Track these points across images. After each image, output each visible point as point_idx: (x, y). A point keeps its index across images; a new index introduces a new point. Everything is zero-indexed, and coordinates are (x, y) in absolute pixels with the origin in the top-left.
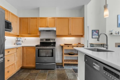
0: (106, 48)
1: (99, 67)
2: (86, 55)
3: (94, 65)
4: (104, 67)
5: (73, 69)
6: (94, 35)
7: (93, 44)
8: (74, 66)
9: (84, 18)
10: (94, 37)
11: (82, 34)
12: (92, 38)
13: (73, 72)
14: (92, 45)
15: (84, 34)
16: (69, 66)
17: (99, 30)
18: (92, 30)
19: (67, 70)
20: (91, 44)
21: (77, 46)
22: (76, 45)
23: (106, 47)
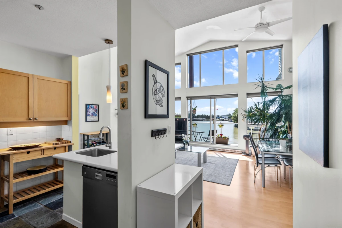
0: (109, 147)
1: (102, 175)
2: (84, 165)
3: (97, 176)
4: (106, 174)
5: (45, 206)
6: (89, 115)
7: (88, 136)
8: (45, 197)
9: (71, 83)
10: (89, 118)
11: (65, 119)
12: (86, 121)
13: (46, 212)
14: (86, 137)
15: (71, 119)
16: (30, 205)
17: (98, 105)
18: (86, 104)
19: (27, 215)
20: (84, 135)
21: (55, 148)
22: (52, 146)
23: (110, 145)
